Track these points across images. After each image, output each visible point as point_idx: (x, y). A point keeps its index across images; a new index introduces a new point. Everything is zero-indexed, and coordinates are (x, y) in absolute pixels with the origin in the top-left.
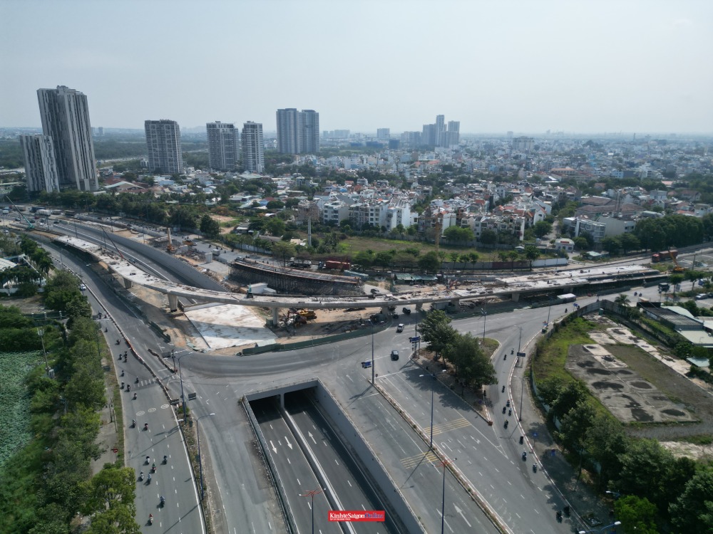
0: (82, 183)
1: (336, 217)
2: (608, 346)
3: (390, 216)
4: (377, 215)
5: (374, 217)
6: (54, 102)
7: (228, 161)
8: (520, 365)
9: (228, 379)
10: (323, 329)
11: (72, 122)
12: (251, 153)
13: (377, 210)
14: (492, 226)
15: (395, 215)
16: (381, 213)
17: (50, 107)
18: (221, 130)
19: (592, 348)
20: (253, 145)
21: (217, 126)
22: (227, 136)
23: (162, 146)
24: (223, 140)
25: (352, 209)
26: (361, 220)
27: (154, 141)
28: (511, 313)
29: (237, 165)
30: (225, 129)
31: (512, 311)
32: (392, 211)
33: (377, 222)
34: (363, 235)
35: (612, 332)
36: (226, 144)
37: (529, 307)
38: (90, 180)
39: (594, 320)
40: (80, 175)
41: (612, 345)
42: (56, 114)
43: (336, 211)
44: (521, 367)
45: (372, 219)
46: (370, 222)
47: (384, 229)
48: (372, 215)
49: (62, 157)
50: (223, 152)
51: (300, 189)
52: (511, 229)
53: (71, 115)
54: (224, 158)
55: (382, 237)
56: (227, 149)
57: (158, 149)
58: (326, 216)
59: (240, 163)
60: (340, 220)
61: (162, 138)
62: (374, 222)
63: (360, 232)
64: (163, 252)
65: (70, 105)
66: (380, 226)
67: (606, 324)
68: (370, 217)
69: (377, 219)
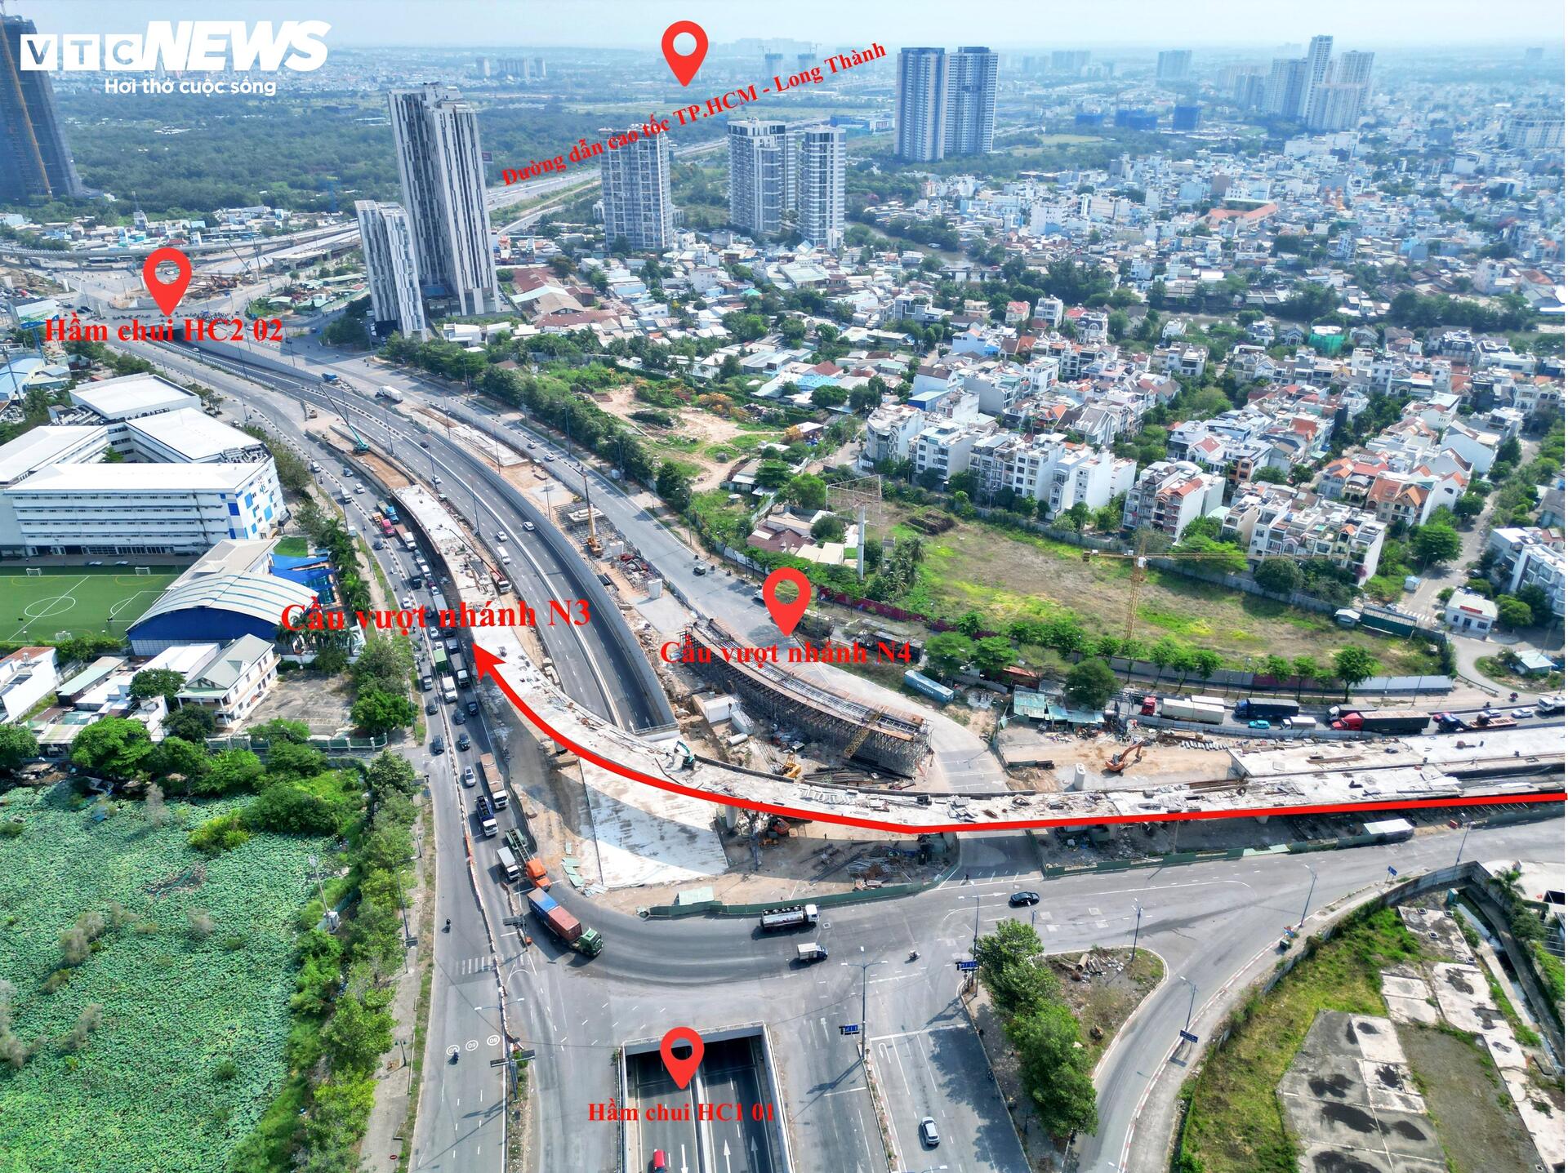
0: (469, 297)
1: (944, 462)
2: (1411, 1032)
3: (1061, 479)
4: (1032, 472)
5: (1025, 476)
6: (419, 118)
7: (769, 215)
8: (1181, 1058)
9: (612, 985)
10: (814, 861)
11: (450, 172)
12: (816, 199)
13: (1034, 462)
14: (1294, 541)
15: (1073, 475)
16: (1041, 470)
17: (411, 132)
18: (757, 142)
19: (1367, 1029)
20: (823, 180)
21: (750, 132)
22: (770, 156)
23: (632, 185)
24: (759, 164)
25: (977, 450)
26: (995, 480)
27: (617, 177)
28: (1232, 864)
29: (788, 223)
30: (765, 139)
31: (1236, 855)
32: (1067, 467)
33: (1030, 487)
34: (992, 520)
35: (1442, 980)
36: (765, 174)
37: (1284, 848)
38: (484, 291)
39: (1421, 926)
40: (465, 280)
41: (1421, 1027)
42: (422, 145)
43: (943, 452)
44: (1183, 1064)
45: (1020, 480)
46: (1015, 485)
47: (1044, 507)
48: (1021, 470)
49: (436, 234)
50: (760, 193)
51: (900, 328)
52: (1341, 556)
53: (448, 159)
54: (760, 207)
55: (1031, 531)
56: (769, 186)
57: (623, 194)
58: (922, 458)
59: (793, 217)
60: (951, 470)
61: (633, 170)
62: (1024, 487)
63: (988, 511)
64: (578, 548)
65: (444, 135)
66: (1037, 497)
67: (1442, 946)
68: (1016, 474)
69: (1031, 482)
